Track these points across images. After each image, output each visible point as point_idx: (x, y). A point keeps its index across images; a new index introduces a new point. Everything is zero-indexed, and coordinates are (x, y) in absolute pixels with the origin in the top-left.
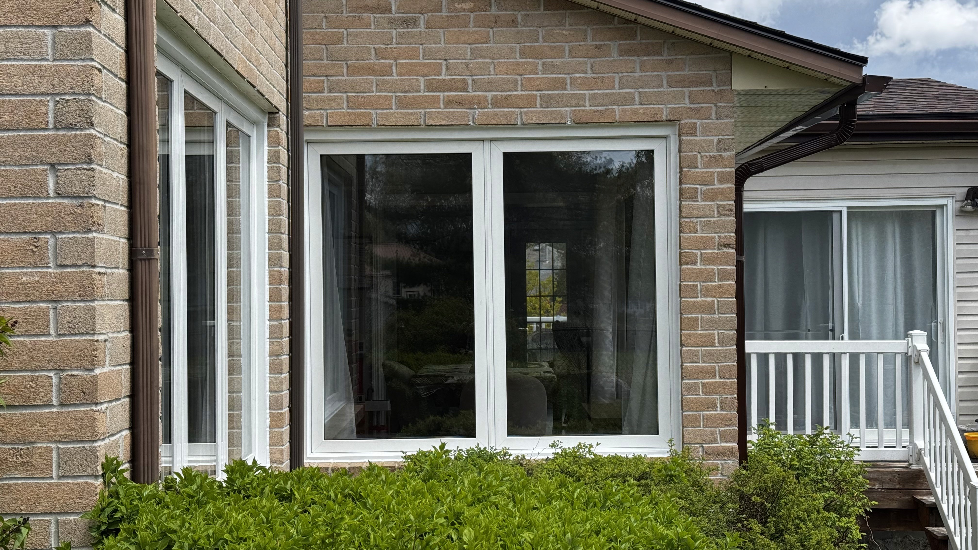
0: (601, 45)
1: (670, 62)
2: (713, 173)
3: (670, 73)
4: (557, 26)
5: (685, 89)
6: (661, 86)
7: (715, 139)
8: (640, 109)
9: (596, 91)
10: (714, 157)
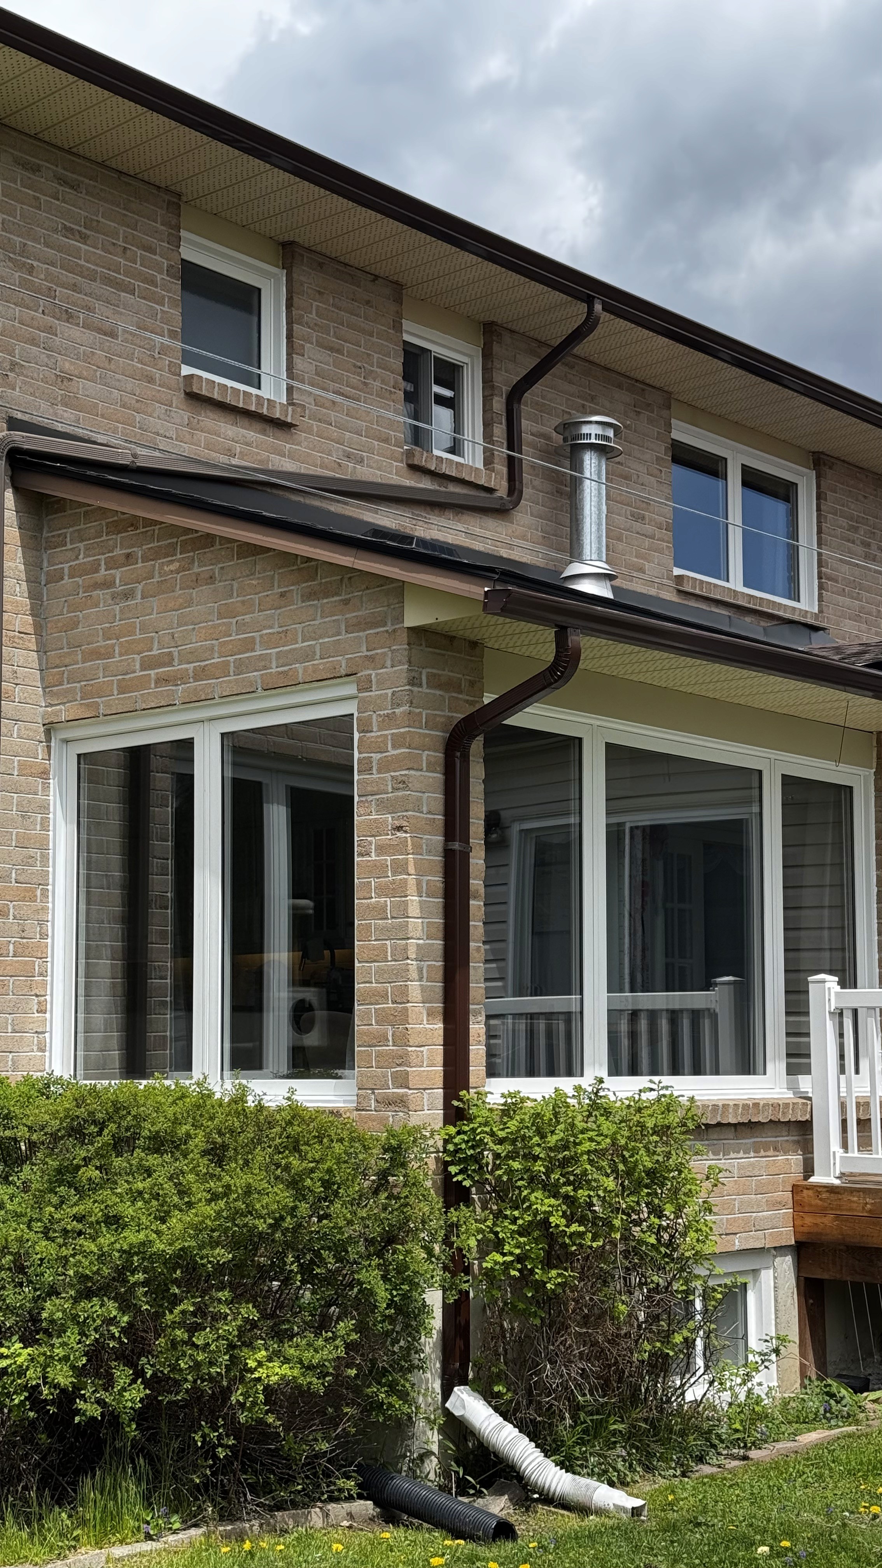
0: (285, 592)
1: (346, 602)
2: (386, 735)
3: (348, 616)
4: (248, 576)
5: (361, 634)
6: (339, 634)
7: (390, 692)
8: (320, 664)
9: (281, 649)
10: (388, 715)
